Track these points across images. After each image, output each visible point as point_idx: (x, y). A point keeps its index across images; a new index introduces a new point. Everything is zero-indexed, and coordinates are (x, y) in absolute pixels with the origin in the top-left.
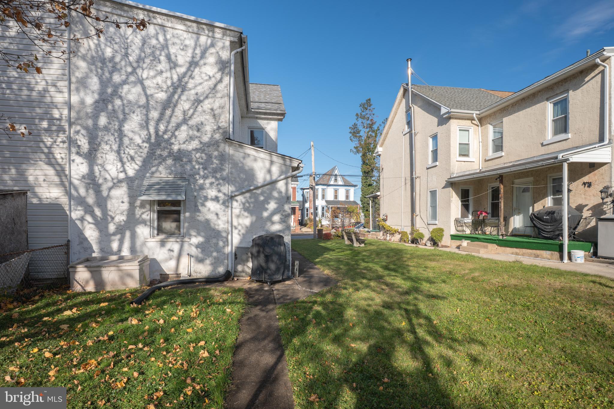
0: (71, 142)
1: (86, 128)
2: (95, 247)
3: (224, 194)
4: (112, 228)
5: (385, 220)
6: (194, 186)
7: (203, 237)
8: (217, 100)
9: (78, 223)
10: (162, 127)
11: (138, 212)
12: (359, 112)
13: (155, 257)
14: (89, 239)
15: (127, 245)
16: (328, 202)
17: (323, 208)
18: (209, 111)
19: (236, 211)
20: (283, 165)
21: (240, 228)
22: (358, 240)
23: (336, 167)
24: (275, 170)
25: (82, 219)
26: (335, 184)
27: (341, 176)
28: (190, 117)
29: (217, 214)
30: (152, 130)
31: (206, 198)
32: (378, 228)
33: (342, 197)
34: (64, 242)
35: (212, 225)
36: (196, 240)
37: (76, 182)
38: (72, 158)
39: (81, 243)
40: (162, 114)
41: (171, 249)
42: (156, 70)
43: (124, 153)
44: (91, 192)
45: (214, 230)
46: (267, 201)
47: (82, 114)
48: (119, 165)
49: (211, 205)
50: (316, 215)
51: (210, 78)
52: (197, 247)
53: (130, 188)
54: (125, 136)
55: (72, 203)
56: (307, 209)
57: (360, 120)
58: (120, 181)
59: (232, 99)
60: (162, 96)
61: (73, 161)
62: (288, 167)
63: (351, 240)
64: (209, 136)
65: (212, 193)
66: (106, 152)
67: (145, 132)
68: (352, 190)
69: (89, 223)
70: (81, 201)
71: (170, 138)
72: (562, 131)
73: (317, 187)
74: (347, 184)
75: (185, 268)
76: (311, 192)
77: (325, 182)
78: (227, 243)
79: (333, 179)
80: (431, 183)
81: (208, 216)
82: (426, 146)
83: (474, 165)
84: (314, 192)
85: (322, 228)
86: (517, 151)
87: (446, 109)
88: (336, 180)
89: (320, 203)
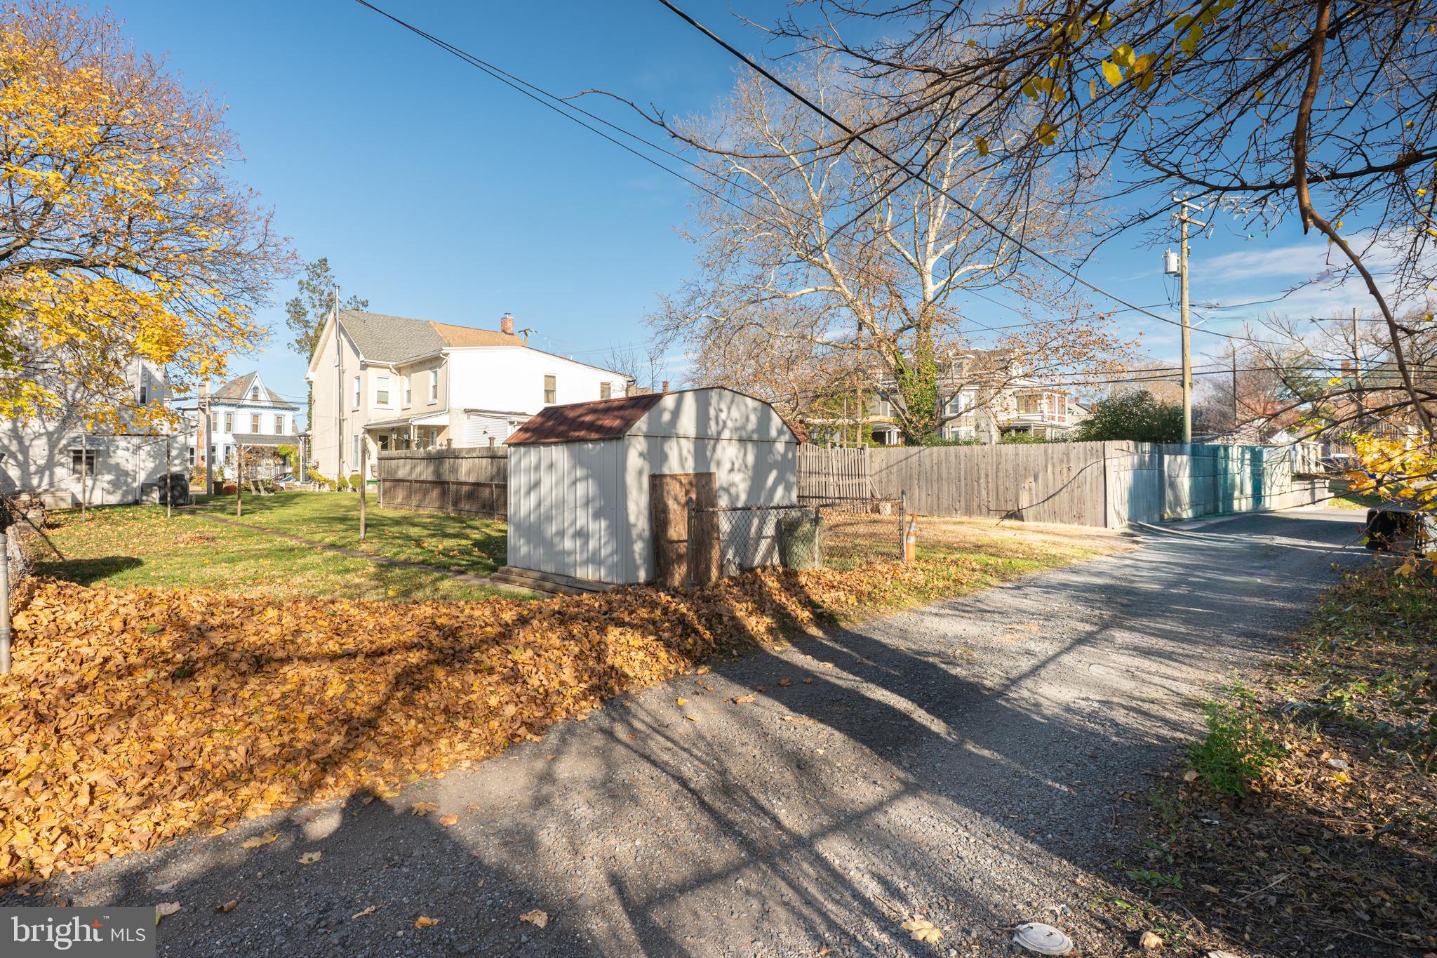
2: (18, 483)
3: (133, 445)
4: (32, 469)
5: (316, 468)
6: (107, 438)
7: (114, 475)
11: (56, 458)
12: (305, 278)
14: (12, 477)
15: (46, 479)
16: (239, 438)
17: (228, 448)
19: (143, 457)
21: (146, 469)
22: (266, 489)
23: (257, 374)
26: (254, 404)
27: (267, 389)
29: (126, 459)
31: (117, 447)
32: (309, 478)
33: (267, 427)
35: (122, 467)
36: (108, 477)
41: (86, 484)
44: (15, 442)
45: (123, 470)
48: (41, 423)
49: (120, 452)
50: (212, 460)
52: (109, 482)
53: (49, 440)
56: (192, 450)
58: (41, 435)
63: (258, 489)
65: (122, 445)
67: (64, 399)
68: (288, 416)
69: (13, 465)
70: (5, 448)
72: (435, 396)
73: (213, 408)
74: (278, 404)
75: (97, 499)
76: (203, 417)
77: (233, 402)
78: (134, 480)
79: (250, 396)
80: (355, 427)
81: (119, 461)
82: (351, 387)
83: (390, 414)
84: (208, 417)
85: (224, 481)
86: (418, 406)
87: (362, 358)
88: (255, 397)
89: (221, 439)
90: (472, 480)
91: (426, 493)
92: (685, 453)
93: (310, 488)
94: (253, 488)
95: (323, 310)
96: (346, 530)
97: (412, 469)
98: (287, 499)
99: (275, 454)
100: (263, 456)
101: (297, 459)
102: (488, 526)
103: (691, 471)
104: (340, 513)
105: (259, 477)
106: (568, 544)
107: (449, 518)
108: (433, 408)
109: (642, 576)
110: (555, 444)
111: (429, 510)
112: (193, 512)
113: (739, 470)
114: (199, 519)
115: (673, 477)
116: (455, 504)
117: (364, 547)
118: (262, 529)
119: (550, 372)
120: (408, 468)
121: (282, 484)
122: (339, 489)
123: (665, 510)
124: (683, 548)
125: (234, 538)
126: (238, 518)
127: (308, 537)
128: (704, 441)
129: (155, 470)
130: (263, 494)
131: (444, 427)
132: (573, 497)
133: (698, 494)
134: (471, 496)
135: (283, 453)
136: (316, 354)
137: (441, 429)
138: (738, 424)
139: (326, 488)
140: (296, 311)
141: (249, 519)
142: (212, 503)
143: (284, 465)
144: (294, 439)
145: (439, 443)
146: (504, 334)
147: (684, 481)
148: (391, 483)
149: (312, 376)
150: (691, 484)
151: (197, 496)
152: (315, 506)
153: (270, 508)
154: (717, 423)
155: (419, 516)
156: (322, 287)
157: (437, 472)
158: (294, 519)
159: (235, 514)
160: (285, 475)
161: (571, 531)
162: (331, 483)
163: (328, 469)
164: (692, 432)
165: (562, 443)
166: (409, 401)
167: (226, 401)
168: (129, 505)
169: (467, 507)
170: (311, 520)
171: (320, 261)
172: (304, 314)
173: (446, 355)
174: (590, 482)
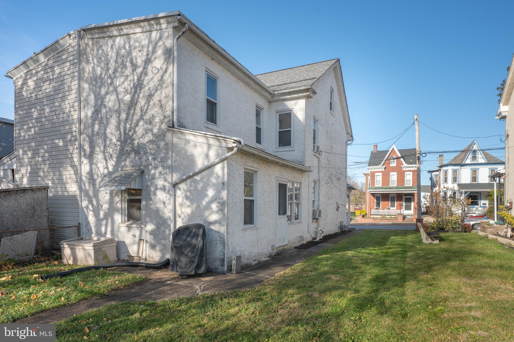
0: (81, 147)
1: (88, 136)
3: (169, 183)
6: (148, 176)
7: (154, 224)
8: (163, 91)
9: (85, 209)
10: (128, 126)
11: (115, 201)
13: (125, 240)
14: (90, 223)
15: (109, 228)
18: (158, 103)
19: (179, 200)
20: (219, 147)
21: (183, 216)
23: (475, 142)
24: (212, 154)
25: (87, 208)
26: (474, 162)
27: (482, 150)
28: (145, 112)
29: (164, 203)
30: (122, 130)
31: (157, 188)
34: (76, 224)
35: (161, 213)
36: (150, 227)
37: (84, 178)
38: (82, 161)
39: (87, 226)
40: (128, 114)
41: (134, 234)
42: (124, 76)
43: (107, 152)
44: (91, 186)
45: (162, 218)
46: (205, 189)
47: (87, 125)
48: (104, 162)
49: (160, 195)
51: (158, 70)
52: (151, 233)
54: (107, 138)
55: (82, 195)
58: (105, 176)
59: (175, 87)
60: (128, 98)
61: (83, 162)
62: (224, 148)
64: (158, 127)
65: (161, 182)
66: (98, 152)
67: (118, 133)
69: (90, 210)
71: (133, 135)
73: (445, 169)
74: (492, 161)
77: (458, 162)
79: (470, 156)
88: (474, 158)
89: (450, 187)
167: (453, 163)
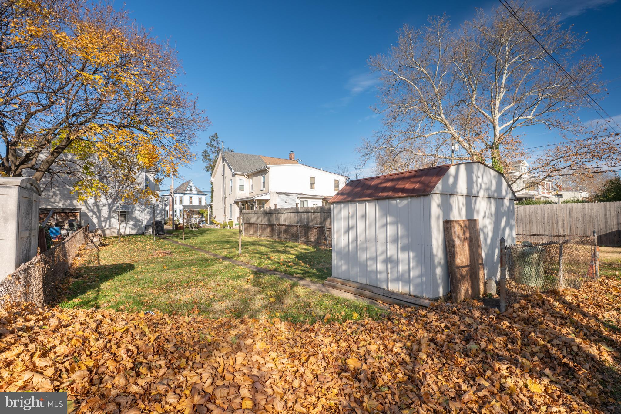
2: (97, 225)
3: (142, 209)
4: (102, 219)
5: (214, 218)
7: (134, 222)
11: (112, 214)
12: (209, 142)
14: (95, 223)
15: (108, 223)
16: (185, 206)
17: (181, 211)
21: (146, 219)
22: (195, 227)
23: (191, 181)
26: (191, 193)
27: (195, 187)
29: (139, 215)
31: (136, 210)
32: (212, 223)
33: (195, 202)
36: (132, 223)
37: (90, 205)
39: (92, 224)
41: (123, 225)
43: (108, 196)
44: (95, 208)
45: (138, 219)
48: (106, 199)
49: (137, 212)
50: (174, 216)
52: (132, 225)
53: (109, 207)
55: (89, 211)
56: (167, 212)
57: (210, 148)
58: (106, 205)
63: (192, 227)
65: (138, 208)
66: (101, 196)
67: (115, 189)
68: (203, 197)
69: (95, 217)
70: (92, 211)
72: (264, 187)
73: (175, 195)
74: (200, 193)
75: (128, 232)
76: (171, 198)
77: (183, 192)
78: (142, 223)
79: (189, 189)
80: (230, 201)
81: (136, 215)
82: (229, 184)
83: (246, 194)
84: (173, 198)
85: (179, 224)
86: (256, 191)
87: (233, 171)
88: (191, 190)
89: (178, 207)
90: (287, 223)
91: (264, 230)
92: (461, 205)
93: (213, 227)
94: (190, 227)
95: (216, 155)
96: (230, 248)
97: (258, 218)
98: (203, 232)
99: (198, 213)
100: (194, 214)
101: (207, 215)
102: (297, 246)
103: (464, 218)
104: (226, 239)
105: (192, 222)
106: (380, 267)
107: (275, 242)
108: (263, 192)
109: (441, 292)
110: (368, 201)
111: (266, 238)
112: (165, 238)
113: (488, 217)
114: (167, 242)
115: (457, 222)
116: (279, 235)
117: (242, 259)
118: (193, 247)
119: (313, 175)
120: (256, 218)
121: (201, 225)
122: (224, 227)
123: (453, 246)
124: (464, 271)
125: (180, 252)
126: (183, 241)
127: (214, 252)
128: (470, 197)
129: (151, 219)
130: (194, 229)
131: (268, 200)
132: (384, 236)
133: (470, 234)
134: (286, 231)
135: (201, 212)
136: (214, 171)
137: (267, 201)
138: (487, 186)
139: (219, 227)
140: (206, 155)
141: (187, 242)
142: (173, 233)
143: (202, 217)
144: (205, 207)
145: (267, 207)
146: (291, 160)
147: (463, 225)
148: (248, 225)
149: (213, 180)
150: (466, 226)
151: (167, 230)
152: (215, 235)
153: (197, 236)
154: (477, 185)
155: (262, 240)
156: (216, 145)
157: (269, 220)
158: (207, 241)
159: (182, 239)
160: (202, 221)
161: (383, 257)
162: (221, 225)
163: (219, 219)
164: (465, 192)
165: (374, 200)
166: (253, 189)
167: (180, 192)
168: (140, 234)
169: (285, 236)
170: (214, 242)
171: (215, 135)
172: (209, 156)
173: (269, 168)
174: (399, 226)
